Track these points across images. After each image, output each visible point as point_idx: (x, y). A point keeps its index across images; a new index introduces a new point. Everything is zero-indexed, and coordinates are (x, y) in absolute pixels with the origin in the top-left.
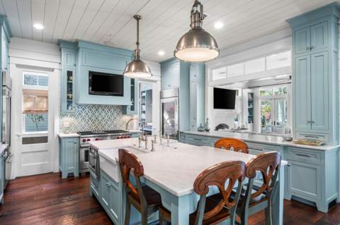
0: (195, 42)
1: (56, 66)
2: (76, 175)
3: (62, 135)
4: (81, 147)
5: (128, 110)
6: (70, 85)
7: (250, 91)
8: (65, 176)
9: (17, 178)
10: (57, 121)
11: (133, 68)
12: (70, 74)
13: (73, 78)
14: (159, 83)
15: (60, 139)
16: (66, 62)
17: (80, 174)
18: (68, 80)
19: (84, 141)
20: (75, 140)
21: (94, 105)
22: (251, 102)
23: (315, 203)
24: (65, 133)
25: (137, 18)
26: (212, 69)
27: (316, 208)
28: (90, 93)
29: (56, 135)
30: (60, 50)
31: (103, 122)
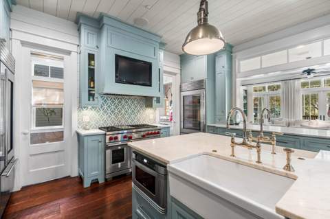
1: (73, 48)
2: (101, 181)
3: (83, 132)
4: (107, 147)
5: (154, 103)
6: (91, 72)
8: (87, 184)
10: (75, 115)
12: (91, 57)
13: (96, 63)
14: (179, 75)
15: (78, 135)
16: (87, 41)
17: (106, 180)
18: (89, 64)
19: (111, 139)
24: (85, 129)
26: (239, 61)
28: (116, 81)
29: (73, 132)
30: (79, 30)
31: (127, 116)
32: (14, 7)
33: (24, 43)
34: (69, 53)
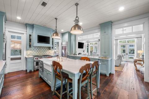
0: (77, 28)
1: (25, 32)
2: (33, 70)
3: (27, 57)
4: (34, 61)
5: (51, 48)
6: (30, 40)
7: (88, 43)
8: (28, 71)
9: (8, 73)
10: (25, 52)
11: (55, 35)
12: (30, 35)
13: (31, 37)
14: (61, 40)
15: (26, 58)
16: (29, 31)
17: (34, 70)
18: (30, 37)
19: (36, 59)
20: (32, 59)
21: (39, 47)
22: (88, 46)
23: (106, 74)
24: (28, 56)
25: (56, 19)
26: (78, 36)
27: (106, 75)
28: (38, 43)
29: (24, 57)
30: (27, 27)
31: (42, 52)
32: (6, 21)
33: (9, 31)
34: (23, 34)
